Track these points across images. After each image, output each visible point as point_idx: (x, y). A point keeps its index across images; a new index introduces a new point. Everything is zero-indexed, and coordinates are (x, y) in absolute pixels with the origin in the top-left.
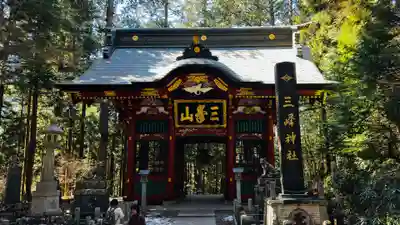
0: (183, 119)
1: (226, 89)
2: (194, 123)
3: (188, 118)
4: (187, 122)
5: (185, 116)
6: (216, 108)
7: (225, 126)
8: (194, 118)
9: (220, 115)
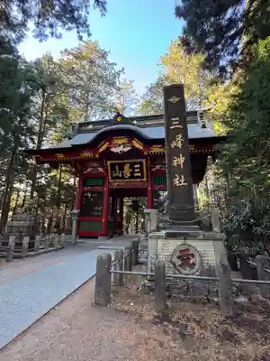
0: (114, 175)
1: (142, 148)
2: (123, 178)
3: (117, 174)
4: (118, 178)
5: (115, 173)
6: (138, 166)
7: (145, 179)
8: (123, 174)
9: (141, 171)
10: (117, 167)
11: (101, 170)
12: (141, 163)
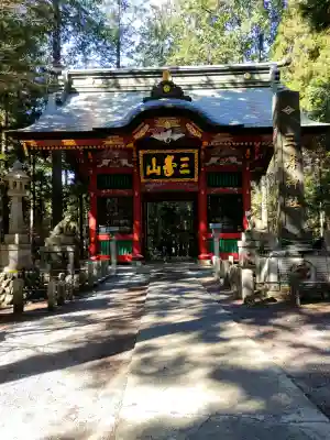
0: (149, 172)
1: (200, 136)
2: (162, 176)
3: (154, 170)
4: (153, 176)
5: (151, 169)
6: (186, 159)
7: (196, 179)
8: (162, 170)
9: (191, 168)
10: (154, 160)
11: (125, 162)
12: (191, 156)
